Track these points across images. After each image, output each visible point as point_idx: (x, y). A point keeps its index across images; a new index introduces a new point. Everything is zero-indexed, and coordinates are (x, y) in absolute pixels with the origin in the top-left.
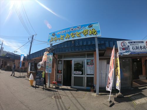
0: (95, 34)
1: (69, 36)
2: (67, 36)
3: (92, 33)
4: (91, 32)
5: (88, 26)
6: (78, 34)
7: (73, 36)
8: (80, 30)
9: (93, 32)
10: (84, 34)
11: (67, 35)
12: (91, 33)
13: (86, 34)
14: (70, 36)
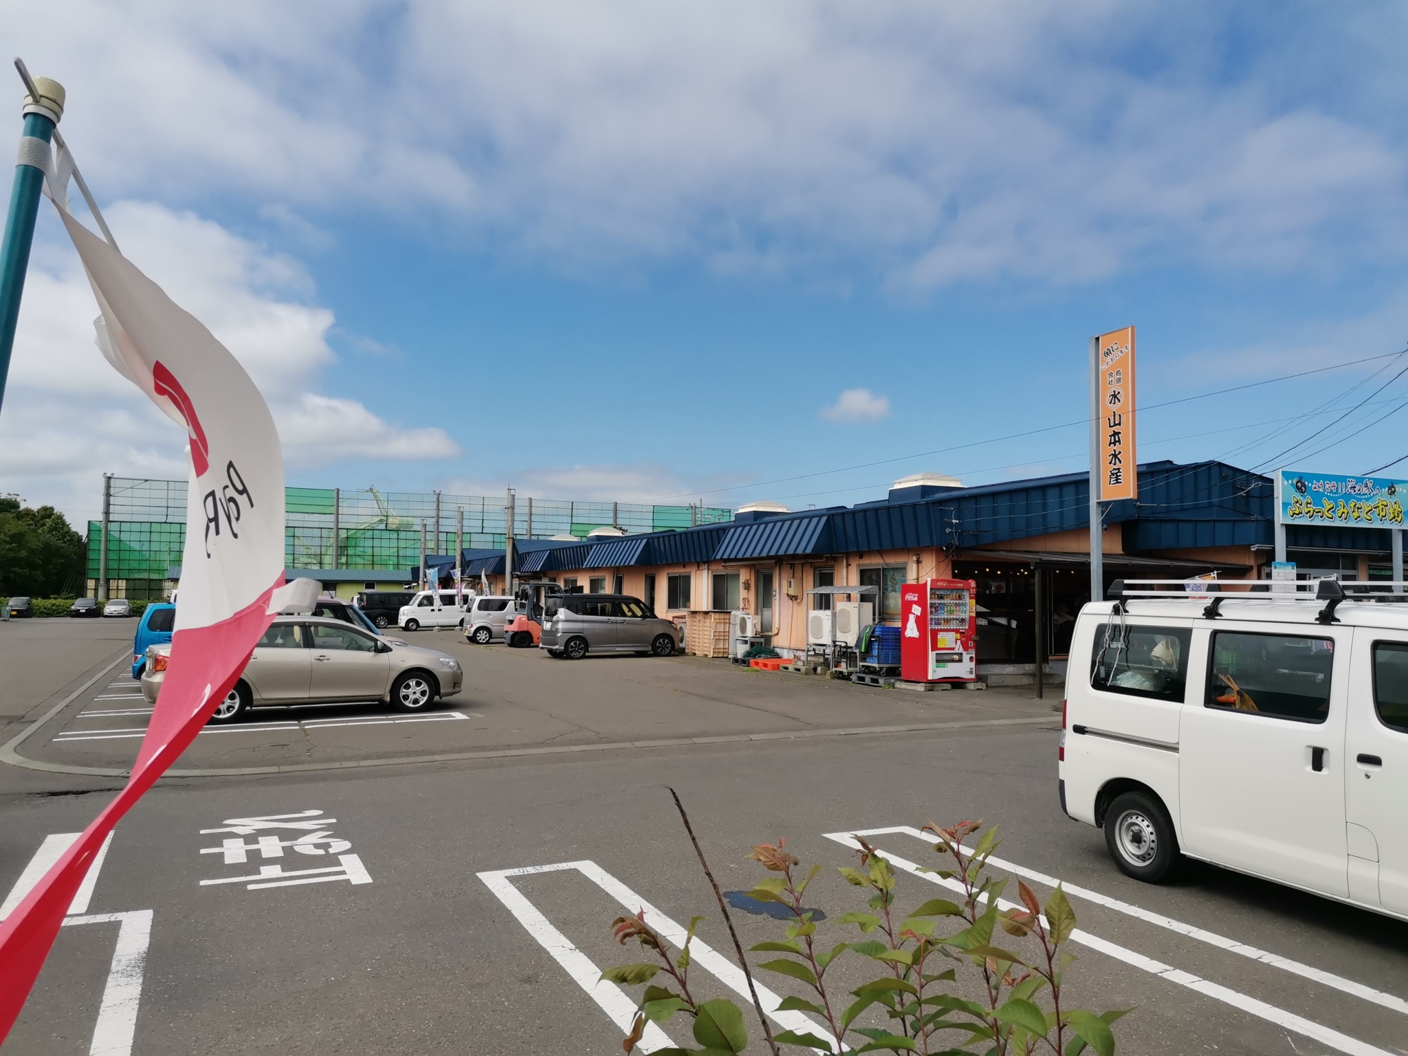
0: (1399, 519)
1: (1346, 512)
2: (1342, 510)
3: (1394, 517)
4: (1391, 511)
5: (1387, 489)
6: (1367, 509)
7: (1356, 514)
8: (1371, 497)
9: (1396, 515)
10: (1379, 515)
11: (1342, 503)
12: (1392, 516)
13: (1383, 516)
14: (1350, 512)
